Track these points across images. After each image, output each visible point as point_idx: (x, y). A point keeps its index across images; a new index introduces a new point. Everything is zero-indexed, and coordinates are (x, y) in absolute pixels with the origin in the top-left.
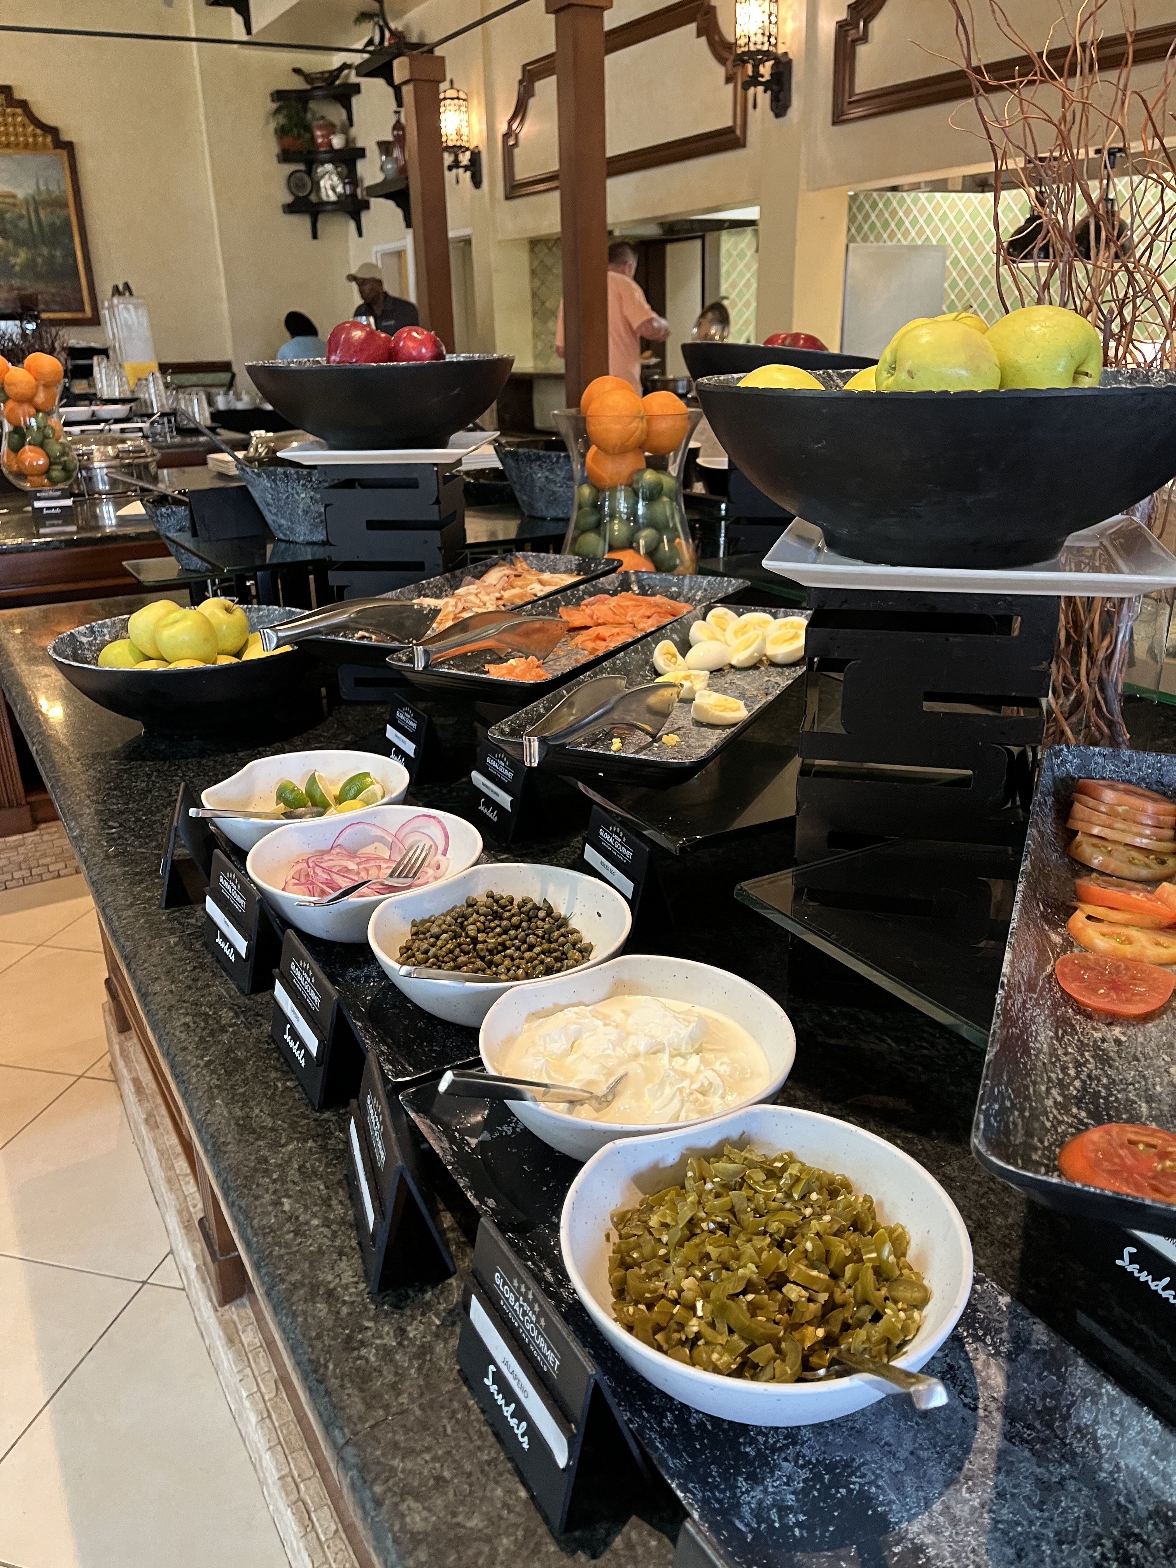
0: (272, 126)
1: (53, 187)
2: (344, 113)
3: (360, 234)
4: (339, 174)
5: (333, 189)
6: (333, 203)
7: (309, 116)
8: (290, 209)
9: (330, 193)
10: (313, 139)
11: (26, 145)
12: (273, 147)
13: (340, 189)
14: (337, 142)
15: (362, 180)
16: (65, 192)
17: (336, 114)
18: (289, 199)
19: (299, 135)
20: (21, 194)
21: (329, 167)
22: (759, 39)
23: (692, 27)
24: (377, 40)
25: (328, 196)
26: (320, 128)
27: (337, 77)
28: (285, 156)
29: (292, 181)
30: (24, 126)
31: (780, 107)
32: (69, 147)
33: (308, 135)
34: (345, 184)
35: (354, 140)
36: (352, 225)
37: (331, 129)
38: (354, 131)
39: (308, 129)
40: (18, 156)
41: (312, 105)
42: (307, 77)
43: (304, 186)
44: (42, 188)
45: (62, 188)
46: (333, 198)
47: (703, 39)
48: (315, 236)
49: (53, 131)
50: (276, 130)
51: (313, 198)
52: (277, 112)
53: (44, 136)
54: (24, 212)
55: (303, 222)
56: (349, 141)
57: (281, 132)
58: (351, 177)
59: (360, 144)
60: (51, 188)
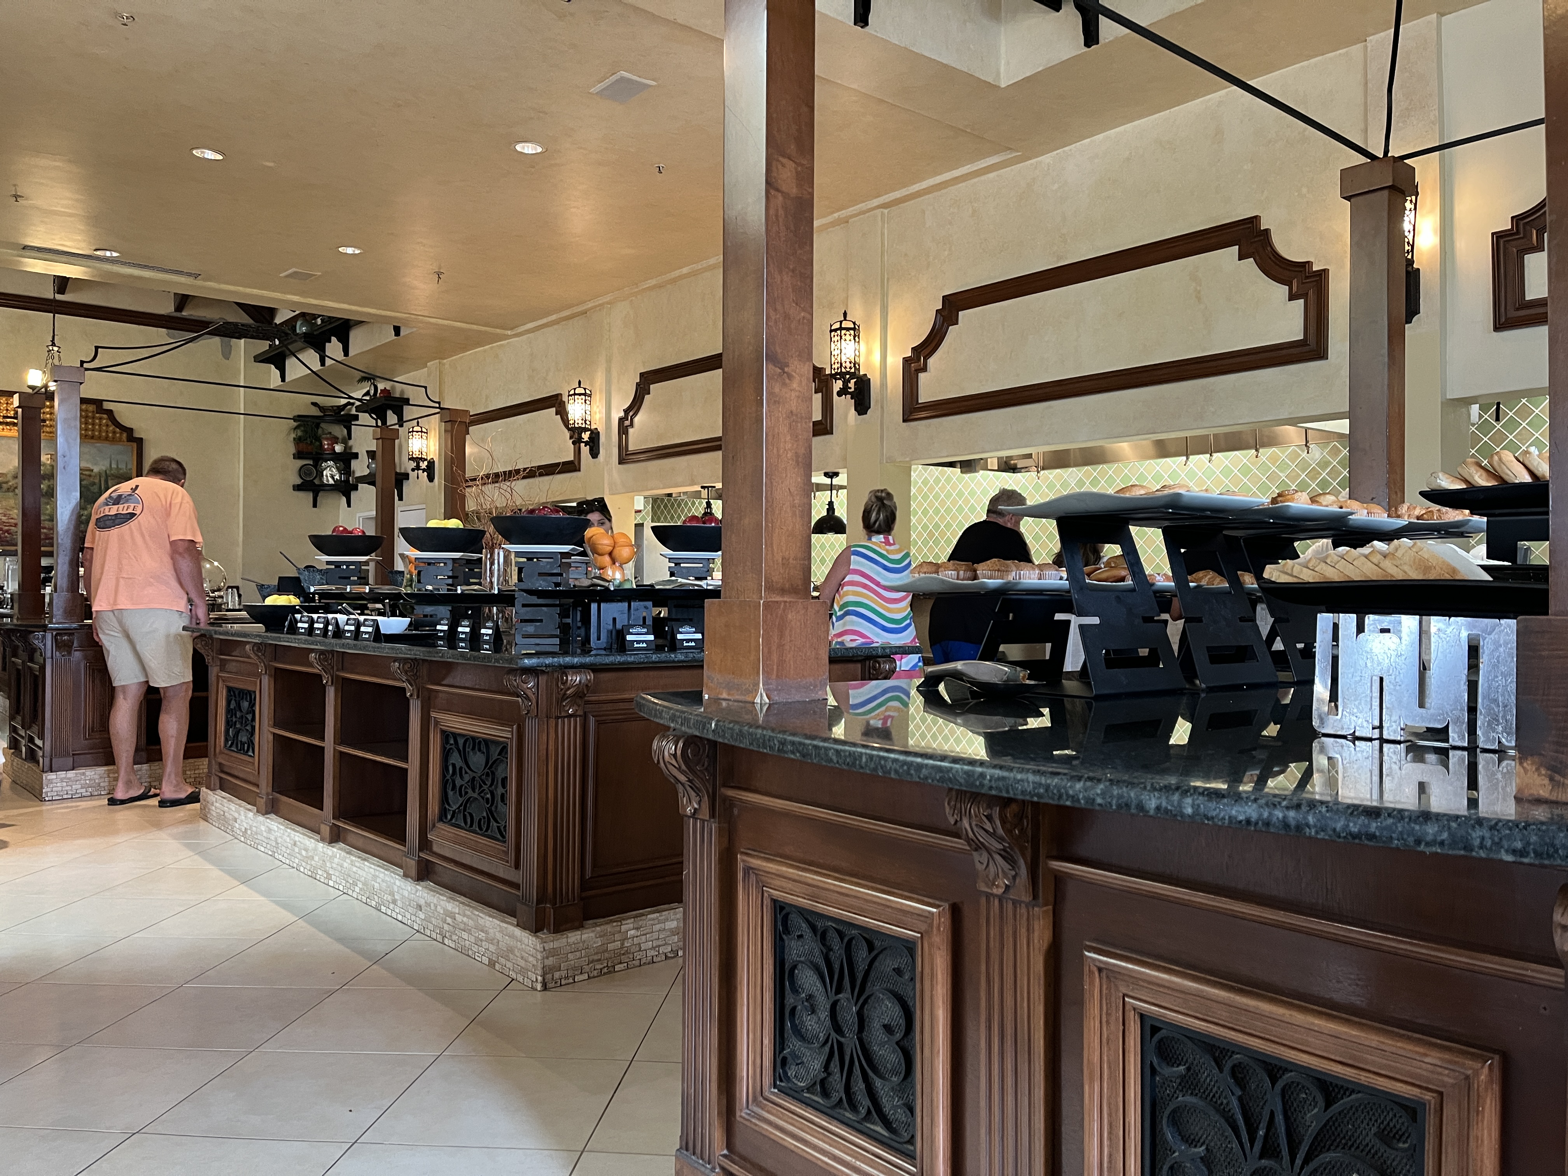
0: (293, 436)
1: (122, 466)
2: (345, 431)
3: (349, 506)
4: (338, 468)
5: (332, 477)
6: (332, 485)
7: (320, 431)
8: (297, 488)
9: (330, 479)
10: (321, 445)
11: (107, 438)
12: (292, 450)
13: (337, 477)
14: (338, 448)
15: (354, 472)
16: (130, 469)
17: (339, 431)
18: (299, 481)
19: (311, 442)
20: (96, 470)
21: (330, 463)
22: (580, 422)
23: (554, 409)
24: (372, 392)
25: (328, 481)
26: (327, 439)
27: (343, 410)
28: (298, 455)
29: (301, 471)
30: (107, 425)
31: (594, 453)
32: (140, 442)
33: (318, 443)
34: (341, 474)
35: (351, 448)
36: (344, 499)
37: (335, 440)
38: (351, 443)
39: (319, 439)
40: (98, 445)
41: (323, 425)
42: (321, 408)
43: (310, 474)
44: (114, 466)
45: (129, 467)
46: (331, 482)
47: (559, 416)
48: (315, 506)
49: (129, 431)
50: (294, 439)
51: (317, 482)
52: (296, 428)
53: (121, 434)
54: (97, 481)
55: (309, 496)
56: (347, 448)
57: (298, 441)
58: (346, 470)
59: (354, 450)
60: (120, 466)
